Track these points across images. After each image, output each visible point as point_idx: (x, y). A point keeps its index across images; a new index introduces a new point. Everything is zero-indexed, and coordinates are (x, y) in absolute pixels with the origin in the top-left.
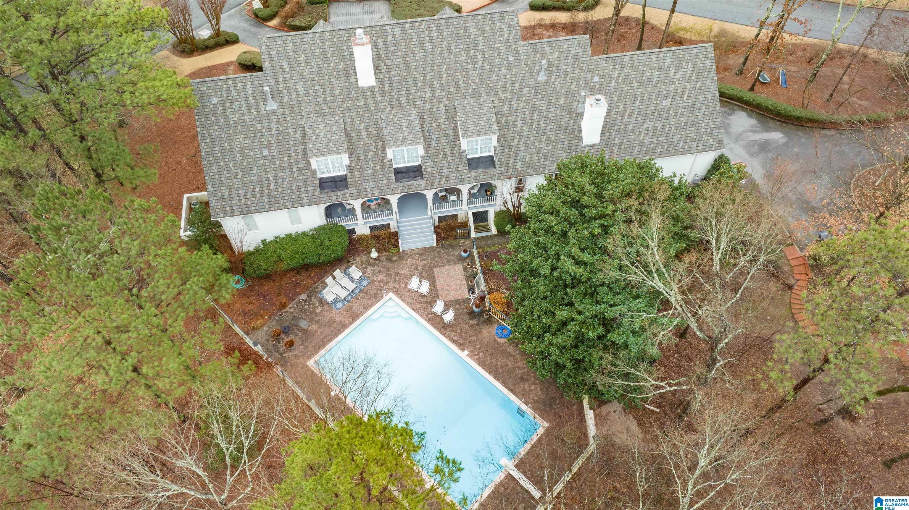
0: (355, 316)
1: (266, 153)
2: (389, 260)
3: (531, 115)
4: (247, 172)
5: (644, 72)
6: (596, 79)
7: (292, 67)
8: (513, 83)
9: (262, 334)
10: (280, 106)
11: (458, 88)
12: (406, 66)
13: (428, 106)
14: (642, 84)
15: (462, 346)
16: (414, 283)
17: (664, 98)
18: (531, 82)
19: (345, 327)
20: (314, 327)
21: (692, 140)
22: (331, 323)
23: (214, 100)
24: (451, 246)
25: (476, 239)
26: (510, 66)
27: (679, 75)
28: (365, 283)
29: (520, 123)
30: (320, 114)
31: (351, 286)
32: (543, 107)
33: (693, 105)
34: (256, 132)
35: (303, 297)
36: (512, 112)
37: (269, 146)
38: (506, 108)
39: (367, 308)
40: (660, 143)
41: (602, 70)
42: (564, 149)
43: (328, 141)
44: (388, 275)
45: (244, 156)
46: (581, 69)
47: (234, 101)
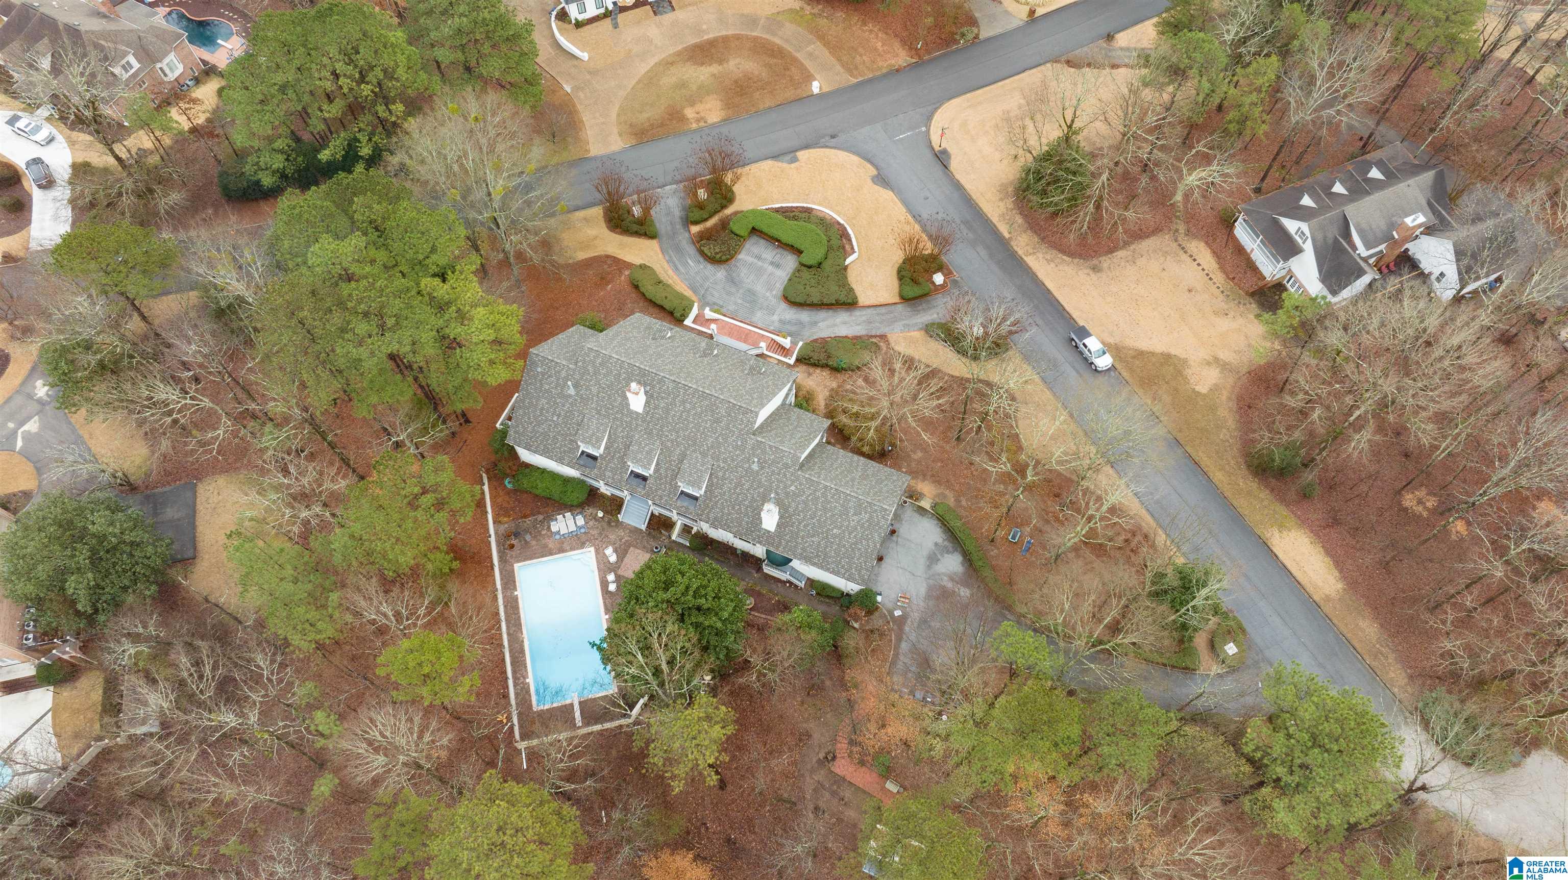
0: (561, 550)
1: (555, 418)
2: (609, 523)
3: (736, 488)
4: (539, 424)
5: (830, 502)
6: (793, 488)
7: (595, 374)
8: (733, 460)
9: (502, 528)
10: (577, 395)
11: (695, 444)
12: (667, 411)
13: (669, 444)
14: (825, 509)
15: (607, 611)
16: (609, 551)
17: (835, 527)
18: (746, 466)
19: (551, 554)
20: (534, 543)
21: (843, 567)
22: (545, 546)
23: (539, 370)
24: (654, 537)
25: (674, 542)
26: (737, 447)
27: (855, 518)
28: (583, 530)
29: (725, 488)
30: (598, 413)
31: (572, 528)
32: (746, 486)
33: (856, 543)
34: (555, 403)
35: (540, 517)
36: (723, 478)
37: (559, 416)
38: (720, 474)
39: (572, 549)
40: (818, 556)
41: (801, 484)
42: (747, 523)
43: (593, 434)
44: (600, 534)
45: (542, 413)
46: (785, 475)
47: (550, 376)
